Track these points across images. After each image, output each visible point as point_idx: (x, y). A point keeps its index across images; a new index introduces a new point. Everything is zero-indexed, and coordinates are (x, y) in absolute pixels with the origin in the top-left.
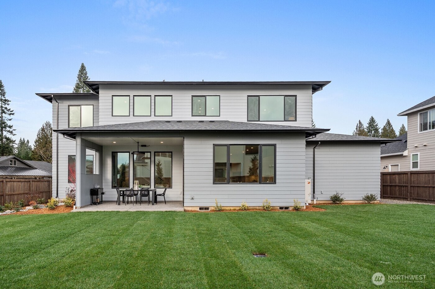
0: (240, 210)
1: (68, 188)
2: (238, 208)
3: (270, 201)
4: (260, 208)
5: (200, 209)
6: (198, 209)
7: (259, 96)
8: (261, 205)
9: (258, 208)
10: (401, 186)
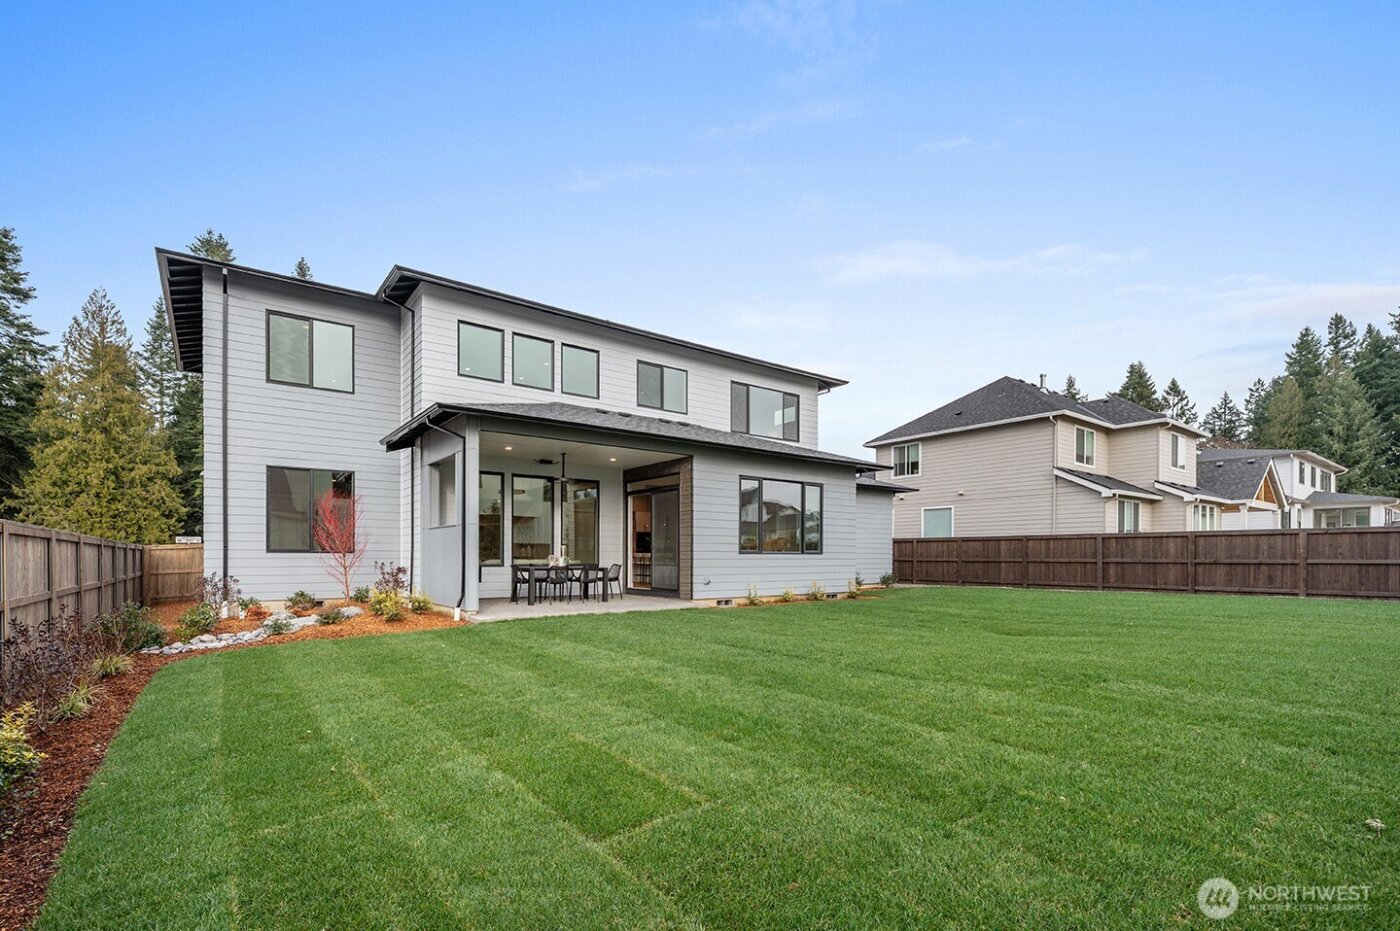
0: (776, 602)
1: (380, 564)
2: (773, 599)
3: (819, 584)
4: (803, 597)
5: (719, 603)
6: (714, 604)
7: (747, 385)
8: (804, 591)
9: (799, 597)
10: (902, 561)
